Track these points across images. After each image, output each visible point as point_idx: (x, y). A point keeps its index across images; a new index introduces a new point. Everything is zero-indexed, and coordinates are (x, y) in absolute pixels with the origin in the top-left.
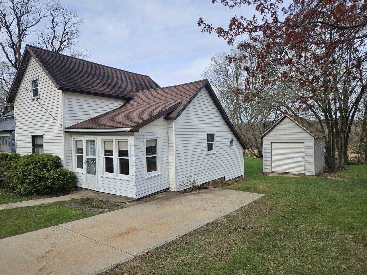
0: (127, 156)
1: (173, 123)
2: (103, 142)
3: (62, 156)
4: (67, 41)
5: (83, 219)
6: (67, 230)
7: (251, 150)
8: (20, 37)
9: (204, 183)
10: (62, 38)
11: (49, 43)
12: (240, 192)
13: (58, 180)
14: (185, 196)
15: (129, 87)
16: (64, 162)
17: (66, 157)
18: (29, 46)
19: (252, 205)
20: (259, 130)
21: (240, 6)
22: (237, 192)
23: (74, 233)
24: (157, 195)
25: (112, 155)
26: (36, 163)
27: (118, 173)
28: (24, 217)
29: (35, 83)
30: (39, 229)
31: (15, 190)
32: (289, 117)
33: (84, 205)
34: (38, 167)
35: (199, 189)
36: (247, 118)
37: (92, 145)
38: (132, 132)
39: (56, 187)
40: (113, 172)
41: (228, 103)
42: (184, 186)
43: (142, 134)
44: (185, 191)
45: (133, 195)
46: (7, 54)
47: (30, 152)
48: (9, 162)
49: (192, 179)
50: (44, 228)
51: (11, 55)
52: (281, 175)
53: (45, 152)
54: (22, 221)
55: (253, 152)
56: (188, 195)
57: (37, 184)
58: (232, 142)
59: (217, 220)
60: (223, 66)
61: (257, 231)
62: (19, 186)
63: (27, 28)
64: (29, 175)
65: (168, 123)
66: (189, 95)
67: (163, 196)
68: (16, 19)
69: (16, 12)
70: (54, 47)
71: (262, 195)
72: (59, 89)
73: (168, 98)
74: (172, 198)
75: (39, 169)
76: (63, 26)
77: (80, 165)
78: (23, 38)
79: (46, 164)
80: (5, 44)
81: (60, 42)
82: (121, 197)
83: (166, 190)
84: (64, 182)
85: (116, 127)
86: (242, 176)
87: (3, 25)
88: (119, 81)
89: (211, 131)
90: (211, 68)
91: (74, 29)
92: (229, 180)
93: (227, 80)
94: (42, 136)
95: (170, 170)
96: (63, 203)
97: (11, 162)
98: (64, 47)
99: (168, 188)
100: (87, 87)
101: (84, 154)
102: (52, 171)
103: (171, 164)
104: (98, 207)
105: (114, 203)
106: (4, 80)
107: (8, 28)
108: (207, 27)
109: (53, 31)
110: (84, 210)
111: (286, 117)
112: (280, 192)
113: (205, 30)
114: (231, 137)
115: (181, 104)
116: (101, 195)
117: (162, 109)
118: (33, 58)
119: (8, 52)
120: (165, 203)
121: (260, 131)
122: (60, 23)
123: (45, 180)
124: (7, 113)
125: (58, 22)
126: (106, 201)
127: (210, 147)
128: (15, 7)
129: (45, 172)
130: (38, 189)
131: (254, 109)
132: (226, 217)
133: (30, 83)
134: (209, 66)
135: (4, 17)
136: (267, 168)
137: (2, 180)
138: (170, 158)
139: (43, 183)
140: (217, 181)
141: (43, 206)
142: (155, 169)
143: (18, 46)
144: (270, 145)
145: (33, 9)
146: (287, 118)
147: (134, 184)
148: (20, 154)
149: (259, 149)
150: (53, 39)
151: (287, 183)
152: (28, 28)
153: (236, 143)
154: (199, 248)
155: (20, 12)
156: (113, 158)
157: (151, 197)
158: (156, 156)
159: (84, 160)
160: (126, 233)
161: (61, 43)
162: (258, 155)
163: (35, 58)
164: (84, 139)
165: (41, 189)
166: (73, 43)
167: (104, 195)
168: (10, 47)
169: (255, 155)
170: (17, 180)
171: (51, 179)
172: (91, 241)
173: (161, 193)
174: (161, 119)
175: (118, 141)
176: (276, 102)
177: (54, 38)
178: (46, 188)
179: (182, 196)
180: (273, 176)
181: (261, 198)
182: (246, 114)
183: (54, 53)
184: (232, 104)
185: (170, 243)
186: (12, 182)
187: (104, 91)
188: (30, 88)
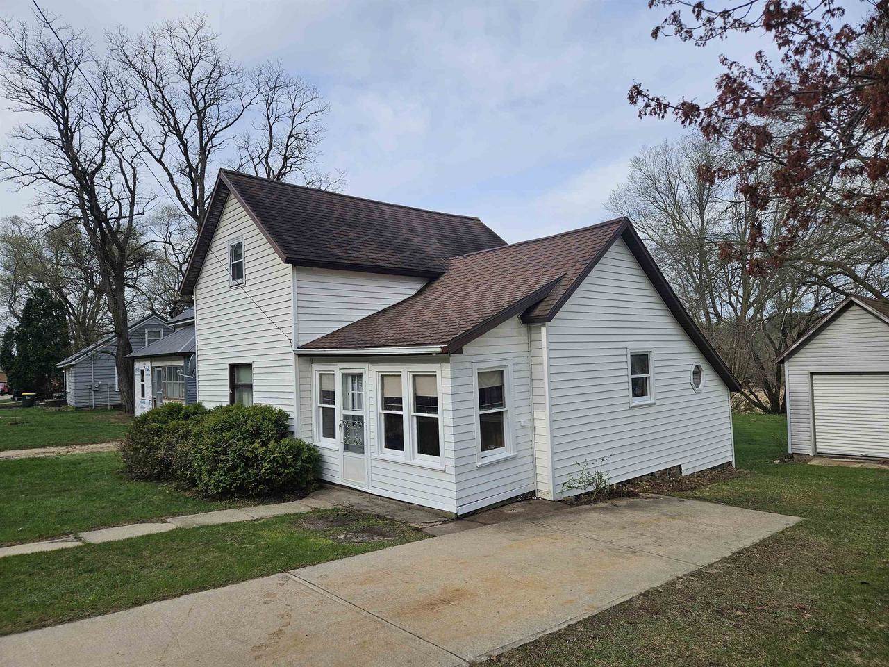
0: (435, 411)
1: (543, 330)
2: (380, 377)
3: (291, 410)
4: (297, 154)
5: (343, 560)
6: (311, 586)
7: (747, 392)
8: (204, 152)
9: (625, 481)
10: (287, 147)
11: (261, 161)
12: (729, 508)
13: (285, 465)
14: (579, 512)
15: (433, 247)
16: (295, 423)
17: (300, 410)
18: (226, 172)
19: (767, 546)
20: (770, 339)
21: (724, 37)
22: (719, 509)
23: (325, 593)
24: (507, 507)
25: (401, 409)
26: (238, 427)
27: (413, 451)
28: (219, 548)
29: (237, 250)
30: (251, 579)
31: (197, 486)
32: (862, 305)
33: (341, 526)
34: (242, 434)
35: (614, 498)
36: (734, 309)
37: (355, 385)
38: (447, 353)
39: (280, 480)
40: (401, 448)
41: (679, 273)
42: (574, 488)
43: (468, 359)
44: (576, 500)
45: (450, 506)
46: (177, 190)
47: (225, 402)
48: (184, 422)
49: (596, 470)
50: (263, 577)
51: (187, 192)
52: (844, 463)
53: (256, 401)
54: (214, 557)
55: (752, 397)
56: (586, 510)
57: (241, 473)
58: (697, 372)
59: (672, 583)
60: (663, 178)
61: (791, 620)
62: (205, 477)
63: (216, 132)
64: (226, 453)
65: (529, 330)
66: (582, 259)
67: (523, 510)
68: (196, 116)
69: (196, 101)
70: (270, 169)
71: (793, 520)
72: (287, 262)
73: (527, 269)
74: (545, 517)
75: (245, 438)
76: (290, 120)
77: (329, 432)
78: (209, 153)
79: (258, 428)
80: (175, 170)
81: (283, 157)
82: (424, 510)
83: (529, 497)
84: (296, 469)
85: (408, 343)
86: (730, 463)
87: (171, 129)
88: (410, 235)
89: (640, 347)
90: (631, 187)
91: (310, 125)
92: (692, 475)
93: (673, 211)
94: (249, 365)
95: (538, 447)
96: (295, 518)
97: (188, 422)
98: (291, 167)
99: (533, 493)
100: (344, 254)
101: (338, 406)
102: (272, 444)
103: (538, 431)
104: (373, 531)
105: (407, 522)
106: (170, 244)
107: (180, 136)
108: (653, 104)
109: (268, 133)
110: (342, 537)
111: (851, 303)
112: (846, 511)
113: (648, 112)
114: (695, 360)
115: (562, 283)
116: (377, 501)
117: (514, 296)
118: (232, 196)
119: (179, 186)
120: (530, 529)
121: (772, 342)
122: (284, 116)
123: (258, 465)
124: (177, 314)
125: (279, 113)
126: (389, 517)
127: (639, 388)
128: (194, 90)
129: (257, 445)
130: (243, 485)
131: (754, 283)
132: (698, 575)
133: (226, 250)
134: (625, 180)
135: (173, 114)
136: (799, 444)
137: (171, 463)
138: (537, 415)
139: (252, 472)
140: (661, 475)
141: (254, 525)
142: (500, 444)
143: (199, 171)
144: (809, 381)
145: (230, 91)
146: (854, 307)
147: (453, 479)
148: (204, 404)
149: (769, 390)
150: (269, 152)
151: (864, 486)
152: (220, 131)
153: (708, 376)
154: (631, 657)
155: (204, 100)
156: (401, 416)
157: (491, 511)
158: (502, 412)
159: (339, 420)
160: (442, 600)
161: (285, 160)
162: (769, 406)
163: (236, 197)
164: (338, 370)
165: (250, 483)
166: (309, 156)
167: (383, 502)
168: (184, 174)
169: (760, 405)
170: (200, 463)
171: (269, 462)
172: (365, 617)
173: (518, 503)
174: (514, 321)
175: (414, 376)
176: (815, 262)
177: (271, 148)
178: (259, 483)
179: (571, 513)
180: (822, 466)
181: (793, 528)
182: (730, 299)
183: (271, 182)
184: (692, 275)
185: (554, 636)
186: (190, 467)
187: (380, 261)
188: (227, 261)
